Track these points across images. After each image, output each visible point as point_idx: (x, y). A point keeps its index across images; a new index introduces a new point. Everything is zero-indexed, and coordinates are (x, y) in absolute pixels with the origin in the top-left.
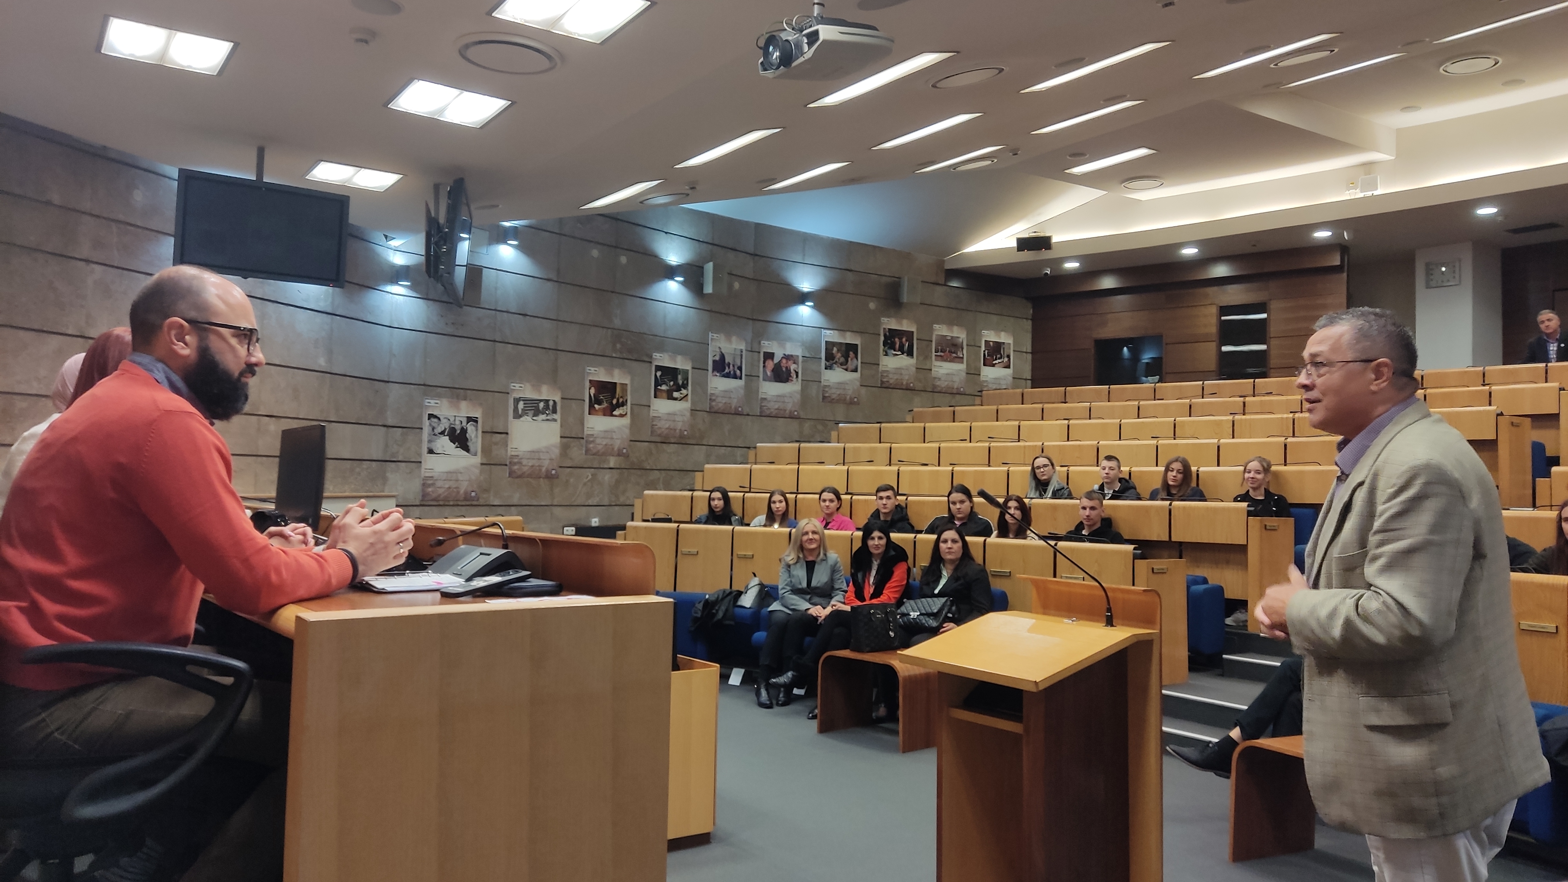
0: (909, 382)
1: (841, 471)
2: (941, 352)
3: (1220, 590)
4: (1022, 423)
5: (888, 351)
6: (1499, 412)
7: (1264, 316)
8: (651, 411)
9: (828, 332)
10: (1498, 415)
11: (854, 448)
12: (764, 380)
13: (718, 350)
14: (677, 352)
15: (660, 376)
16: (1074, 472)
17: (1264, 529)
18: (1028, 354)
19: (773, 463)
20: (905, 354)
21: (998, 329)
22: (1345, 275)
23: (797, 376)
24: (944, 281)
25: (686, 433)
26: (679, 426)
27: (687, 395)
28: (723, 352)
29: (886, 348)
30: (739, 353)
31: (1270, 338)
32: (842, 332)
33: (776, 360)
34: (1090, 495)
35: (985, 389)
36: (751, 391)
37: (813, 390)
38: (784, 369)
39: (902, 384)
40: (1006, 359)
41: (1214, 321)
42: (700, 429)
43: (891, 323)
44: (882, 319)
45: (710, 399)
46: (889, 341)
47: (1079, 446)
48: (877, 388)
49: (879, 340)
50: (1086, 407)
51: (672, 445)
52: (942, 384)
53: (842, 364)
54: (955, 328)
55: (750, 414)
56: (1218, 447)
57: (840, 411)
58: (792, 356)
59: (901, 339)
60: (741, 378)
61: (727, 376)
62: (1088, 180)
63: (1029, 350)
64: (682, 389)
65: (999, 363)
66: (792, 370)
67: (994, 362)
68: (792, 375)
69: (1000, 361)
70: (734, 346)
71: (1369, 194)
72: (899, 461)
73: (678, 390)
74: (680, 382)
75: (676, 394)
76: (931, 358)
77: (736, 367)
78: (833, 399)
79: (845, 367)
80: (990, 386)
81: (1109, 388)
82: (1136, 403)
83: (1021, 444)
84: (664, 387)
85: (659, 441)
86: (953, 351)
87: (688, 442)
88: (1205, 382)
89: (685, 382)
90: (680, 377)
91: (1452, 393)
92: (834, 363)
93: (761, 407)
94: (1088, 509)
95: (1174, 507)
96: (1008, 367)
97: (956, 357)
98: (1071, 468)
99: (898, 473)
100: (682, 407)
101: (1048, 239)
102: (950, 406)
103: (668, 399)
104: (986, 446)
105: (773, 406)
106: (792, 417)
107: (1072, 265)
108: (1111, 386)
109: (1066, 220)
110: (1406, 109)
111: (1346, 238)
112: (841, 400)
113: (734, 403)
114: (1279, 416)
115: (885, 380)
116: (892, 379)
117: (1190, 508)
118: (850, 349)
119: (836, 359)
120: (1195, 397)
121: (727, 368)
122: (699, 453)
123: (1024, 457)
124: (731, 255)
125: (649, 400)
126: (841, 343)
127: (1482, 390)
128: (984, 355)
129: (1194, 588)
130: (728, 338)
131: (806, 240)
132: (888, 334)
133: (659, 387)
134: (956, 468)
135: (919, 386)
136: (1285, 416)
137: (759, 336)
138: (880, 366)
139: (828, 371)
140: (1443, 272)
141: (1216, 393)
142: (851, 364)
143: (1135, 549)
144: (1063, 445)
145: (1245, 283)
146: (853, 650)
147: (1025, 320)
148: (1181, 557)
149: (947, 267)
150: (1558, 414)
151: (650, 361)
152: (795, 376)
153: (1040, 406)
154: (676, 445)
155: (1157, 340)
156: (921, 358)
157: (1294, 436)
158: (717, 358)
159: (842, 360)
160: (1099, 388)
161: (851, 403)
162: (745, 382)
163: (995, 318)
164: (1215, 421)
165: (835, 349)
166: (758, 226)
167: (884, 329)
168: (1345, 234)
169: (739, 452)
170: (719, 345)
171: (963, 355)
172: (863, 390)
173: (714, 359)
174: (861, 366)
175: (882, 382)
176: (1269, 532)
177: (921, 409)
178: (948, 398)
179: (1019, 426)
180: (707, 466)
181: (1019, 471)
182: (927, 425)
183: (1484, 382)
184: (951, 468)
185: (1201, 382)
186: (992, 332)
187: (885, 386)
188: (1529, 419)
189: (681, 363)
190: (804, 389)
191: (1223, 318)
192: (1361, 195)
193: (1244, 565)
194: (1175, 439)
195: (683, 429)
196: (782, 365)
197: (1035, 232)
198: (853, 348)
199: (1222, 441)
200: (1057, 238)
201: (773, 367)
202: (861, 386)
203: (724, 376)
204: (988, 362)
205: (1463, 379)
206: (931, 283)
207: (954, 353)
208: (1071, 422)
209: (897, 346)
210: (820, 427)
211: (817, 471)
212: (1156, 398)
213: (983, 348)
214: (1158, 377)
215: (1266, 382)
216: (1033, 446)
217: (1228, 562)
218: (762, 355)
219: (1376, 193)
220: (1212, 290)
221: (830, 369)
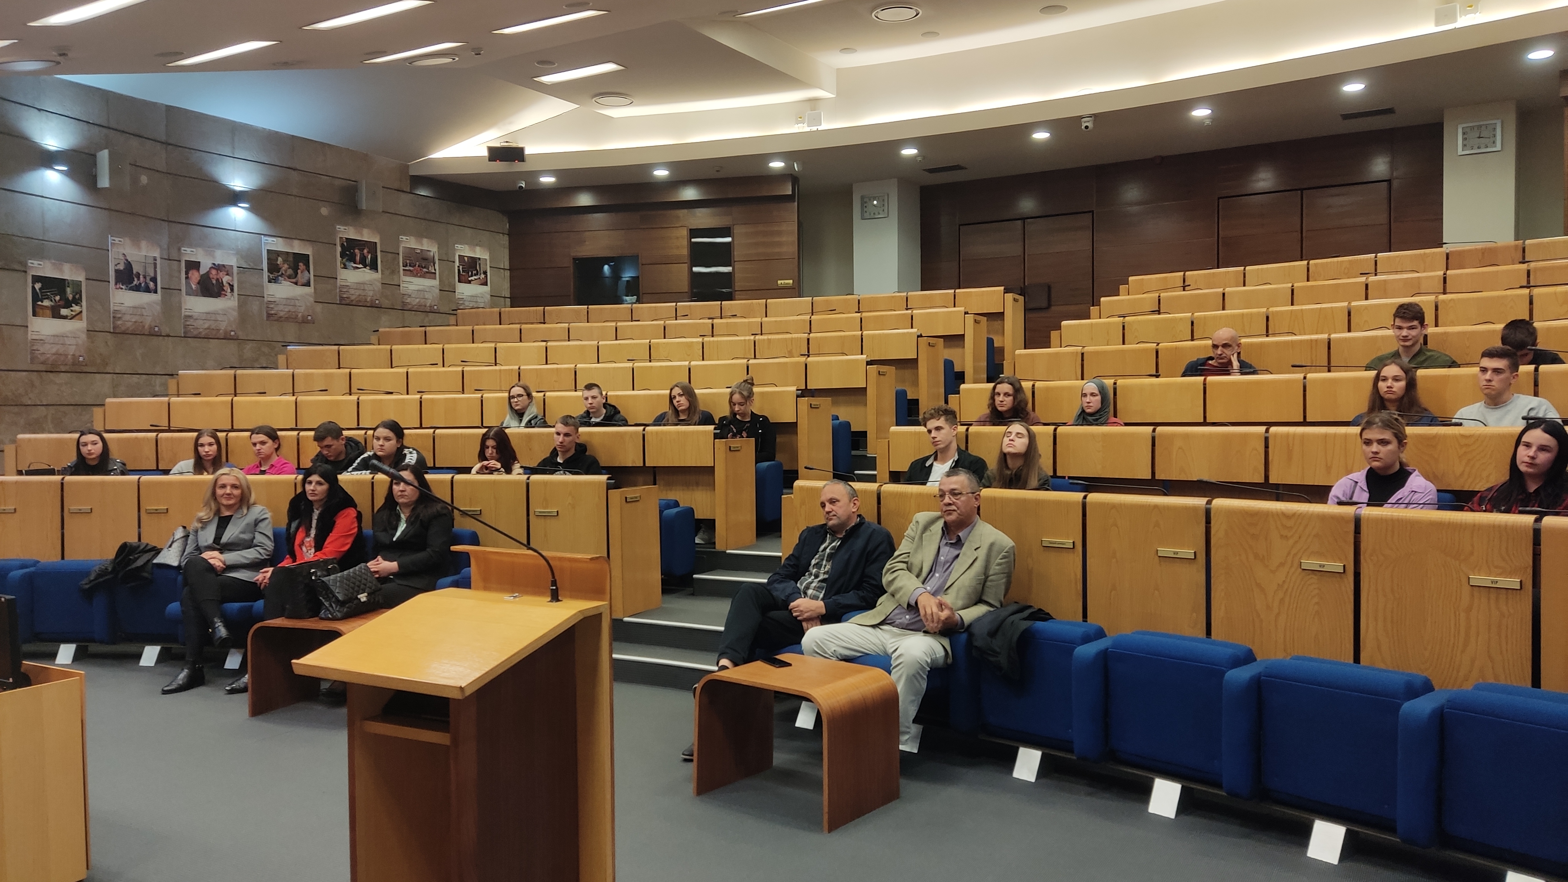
0: (375, 298)
1: (288, 402)
2: (410, 266)
3: (691, 511)
4: (499, 345)
5: (347, 263)
6: (919, 334)
7: (729, 239)
8: (30, 333)
9: (270, 239)
10: (918, 336)
11: (306, 374)
12: (188, 294)
13: (122, 257)
14: (62, 259)
15: (40, 289)
16: (550, 397)
17: (728, 450)
18: (506, 271)
19: (199, 394)
20: (368, 267)
21: (473, 244)
22: (796, 203)
23: (232, 290)
24: (409, 188)
25: (81, 359)
26: (72, 350)
27: (81, 312)
28: (129, 260)
29: (344, 260)
30: (151, 261)
31: (735, 261)
32: (288, 240)
33: (203, 270)
34: (566, 420)
35: (461, 307)
36: (170, 307)
37: (254, 306)
38: (214, 282)
39: (366, 301)
40: (483, 276)
41: (685, 243)
42: (101, 354)
43: (351, 233)
44: (338, 227)
45: (114, 317)
46: (347, 253)
47: (557, 369)
48: (335, 305)
49: (336, 251)
50: (564, 328)
51: (62, 374)
52: (414, 301)
53: (289, 277)
54: (425, 241)
55: (171, 335)
56: (689, 369)
57: (291, 331)
58: (224, 266)
59: (362, 250)
60: (156, 292)
61: (137, 289)
62: (559, 90)
63: (507, 267)
64: (73, 305)
65: (476, 279)
66: (225, 283)
67: (470, 279)
68: (225, 288)
69: (476, 277)
70: (144, 253)
71: (814, 129)
72: (359, 389)
73: (68, 305)
74: (70, 297)
75: (64, 312)
76: (399, 272)
77: (148, 279)
78: (281, 317)
79: (294, 280)
80: (467, 303)
81: (588, 308)
82: (614, 324)
83: (497, 368)
84: (46, 303)
85: (44, 369)
86: (423, 266)
87: (85, 370)
88: (678, 304)
89: (77, 296)
90: (69, 290)
91: (883, 316)
92: (280, 276)
93: (186, 326)
94: (562, 435)
95: (647, 432)
96: (485, 284)
97: (427, 272)
98: (548, 394)
99: (358, 403)
100: (78, 326)
101: (522, 150)
102: (421, 327)
103: (53, 317)
104: (459, 371)
105: (202, 326)
106: (227, 338)
107: (548, 180)
108: (590, 306)
109: (539, 130)
110: (845, 50)
111: (796, 169)
112: (291, 318)
113: (148, 322)
114: (742, 338)
115: (345, 296)
116: (354, 295)
117: (662, 432)
118: (299, 260)
119: (282, 271)
120: (669, 318)
121: (136, 279)
122: (102, 383)
123: (500, 382)
124: (134, 142)
125: (26, 318)
126: (288, 253)
127: (904, 314)
128: (459, 270)
129: (666, 512)
130: (136, 241)
131: (235, 130)
132: (345, 244)
133: (39, 303)
134: (424, 397)
135: (386, 303)
136: (747, 338)
137: (178, 242)
138: (338, 280)
139: (273, 285)
140: (874, 206)
141: (687, 315)
142: (302, 276)
143: (609, 479)
144: (540, 369)
145: (713, 207)
146: (290, 617)
147: (501, 235)
148: (655, 484)
149: (413, 172)
150: (964, 335)
151: (25, 270)
152: (229, 290)
153: (518, 326)
154: (69, 375)
155: (634, 259)
156: (387, 272)
157: (755, 358)
158: (121, 267)
159: (290, 272)
160: (578, 308)
161: (304, 321)
162: (162, 296)
163: (469, 232)
164: (687, 343)
165: (280, 260)
166: (169, 108)
167: (341, 238)
168: (795, 165)
169: (158, 380)
170: (122, 251)
171: (435, 270)
172: (319, 308)
173: (116, 268)
174: (315, 280)
175: (342, 298)
176: (734, 453)
177: (388, 329)
178: (421, 316)
179: (495, 348)
180: (108, 400)
181: (493, 398)
182: (394, 347)
183: (907, 306)
184: (418, 396)
185: (674, 304)
186: (467, 247)
187: (345, 302)
188: (942, 340)
189: (68, 273)
190: (241, 305)
191: (693, 240)
192: (807, 129)
193: (712, 485)
194: (650, 361)
195: (77, 354)
196: (211, 276)
197: (507, 142)
198: (304, 259)
199: (693, 363)
200: (530, 150)
201: (199, 279)
202: (315, 302)
203: (132, 289)
204: (462, 278)
205: (890, 304)
206: (395, 190)
207: (425, 268)
208: (549, 344)
209: (358, 258)
210: (266, 350)
211: (257, 402)
212: (633, 319)
213: (457, 264)
214: (635, 297)
215: (731, 304)
216: (509, 370)
217: (697, 484)
218: (183, 264)
219: (820, 128)
220: (683, 213)
221: (275, 283)
